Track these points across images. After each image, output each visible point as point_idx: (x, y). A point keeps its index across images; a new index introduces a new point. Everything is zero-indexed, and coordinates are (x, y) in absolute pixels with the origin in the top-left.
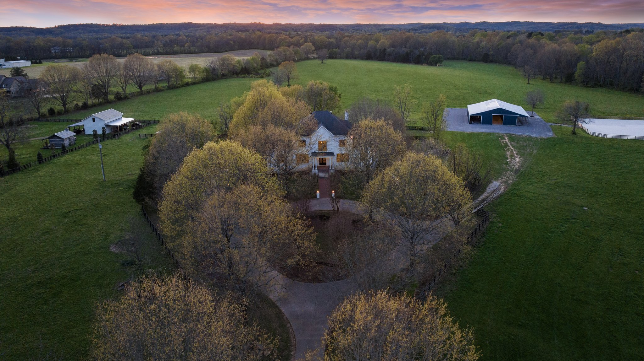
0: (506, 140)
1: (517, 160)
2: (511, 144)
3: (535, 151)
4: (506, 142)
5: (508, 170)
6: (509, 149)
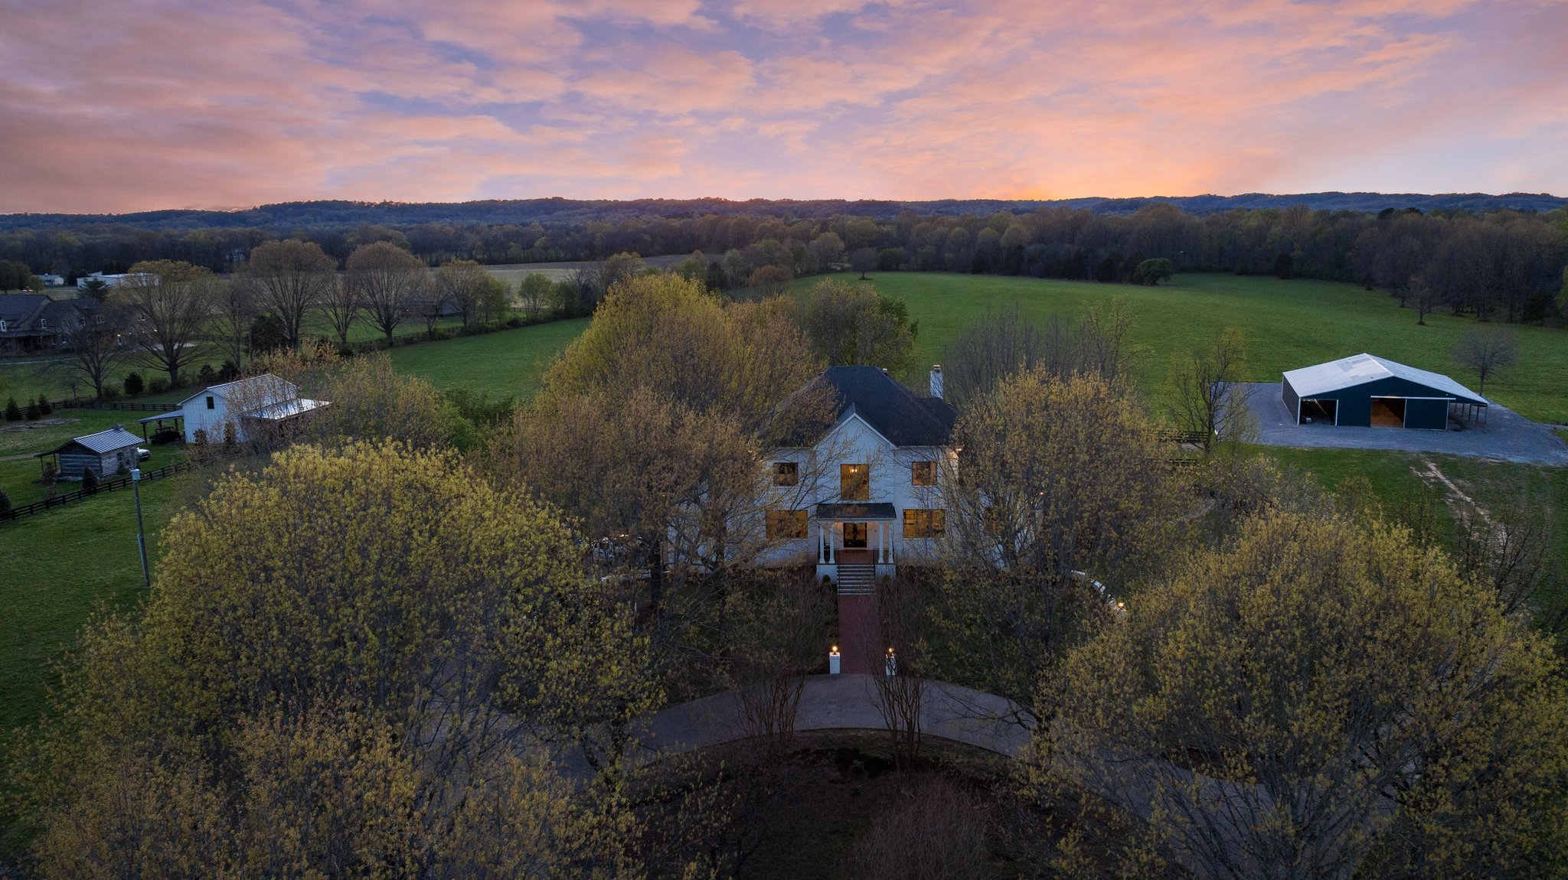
0: (1434, 472)
4: (1437, 478)
6: (1457, 500)
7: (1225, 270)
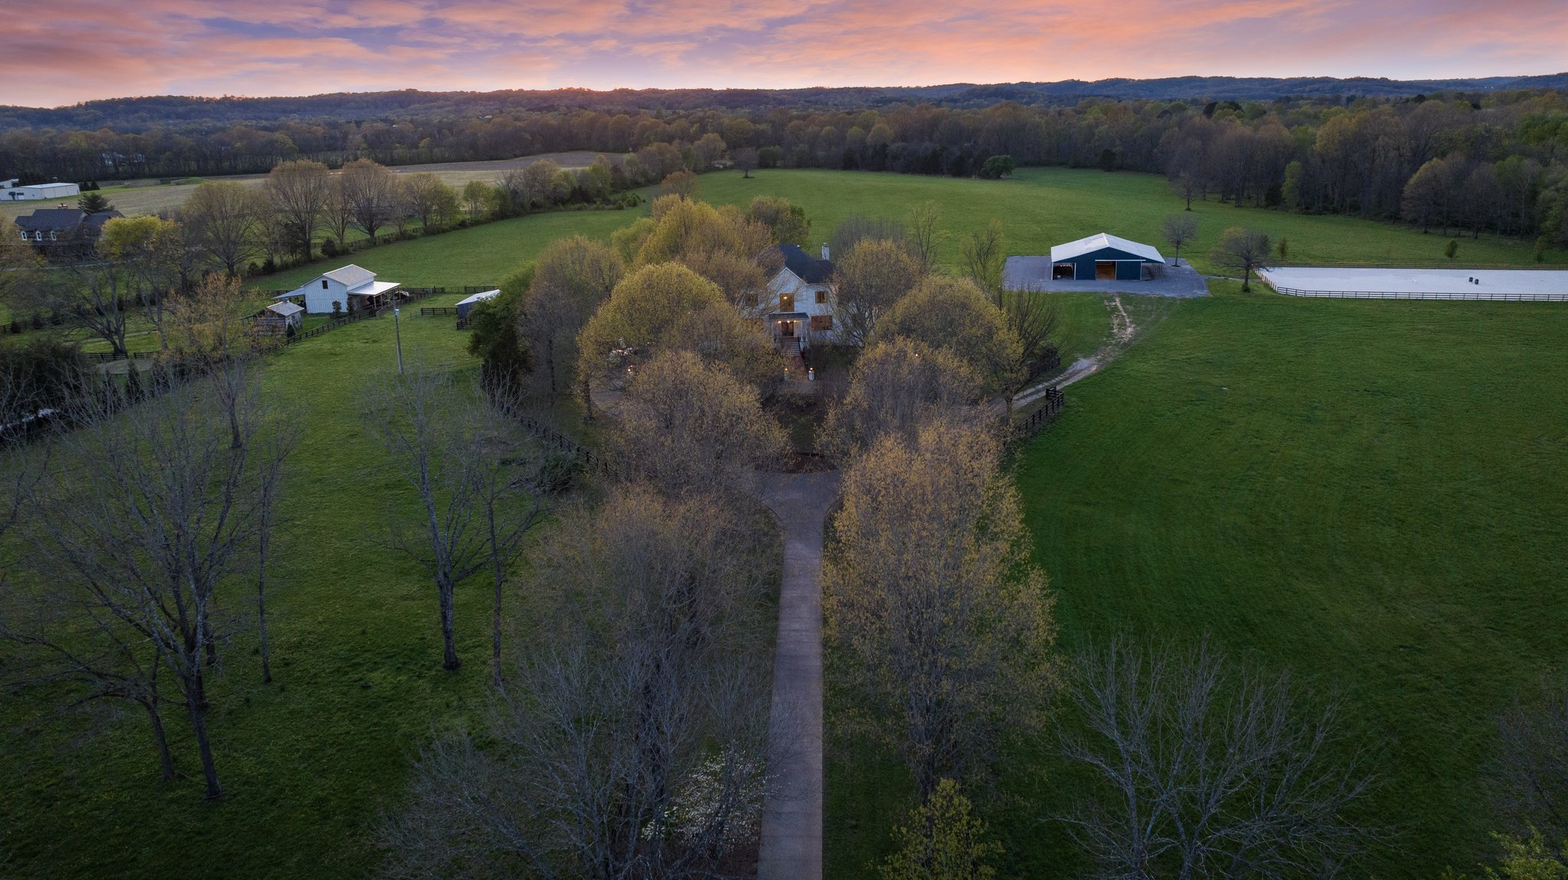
0: (1118, 302)
1: (1130, 330)
2: (1123, 308)
3: (1165, 318)
4: (1116, 305)
5: (1111, 344)
6: (1118, 315)
7: (1061, 164)
